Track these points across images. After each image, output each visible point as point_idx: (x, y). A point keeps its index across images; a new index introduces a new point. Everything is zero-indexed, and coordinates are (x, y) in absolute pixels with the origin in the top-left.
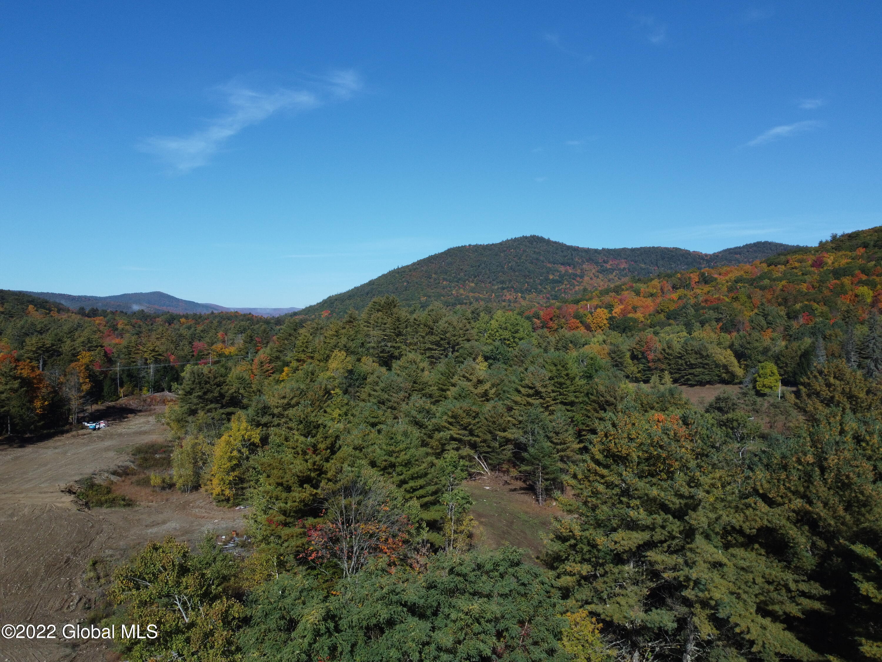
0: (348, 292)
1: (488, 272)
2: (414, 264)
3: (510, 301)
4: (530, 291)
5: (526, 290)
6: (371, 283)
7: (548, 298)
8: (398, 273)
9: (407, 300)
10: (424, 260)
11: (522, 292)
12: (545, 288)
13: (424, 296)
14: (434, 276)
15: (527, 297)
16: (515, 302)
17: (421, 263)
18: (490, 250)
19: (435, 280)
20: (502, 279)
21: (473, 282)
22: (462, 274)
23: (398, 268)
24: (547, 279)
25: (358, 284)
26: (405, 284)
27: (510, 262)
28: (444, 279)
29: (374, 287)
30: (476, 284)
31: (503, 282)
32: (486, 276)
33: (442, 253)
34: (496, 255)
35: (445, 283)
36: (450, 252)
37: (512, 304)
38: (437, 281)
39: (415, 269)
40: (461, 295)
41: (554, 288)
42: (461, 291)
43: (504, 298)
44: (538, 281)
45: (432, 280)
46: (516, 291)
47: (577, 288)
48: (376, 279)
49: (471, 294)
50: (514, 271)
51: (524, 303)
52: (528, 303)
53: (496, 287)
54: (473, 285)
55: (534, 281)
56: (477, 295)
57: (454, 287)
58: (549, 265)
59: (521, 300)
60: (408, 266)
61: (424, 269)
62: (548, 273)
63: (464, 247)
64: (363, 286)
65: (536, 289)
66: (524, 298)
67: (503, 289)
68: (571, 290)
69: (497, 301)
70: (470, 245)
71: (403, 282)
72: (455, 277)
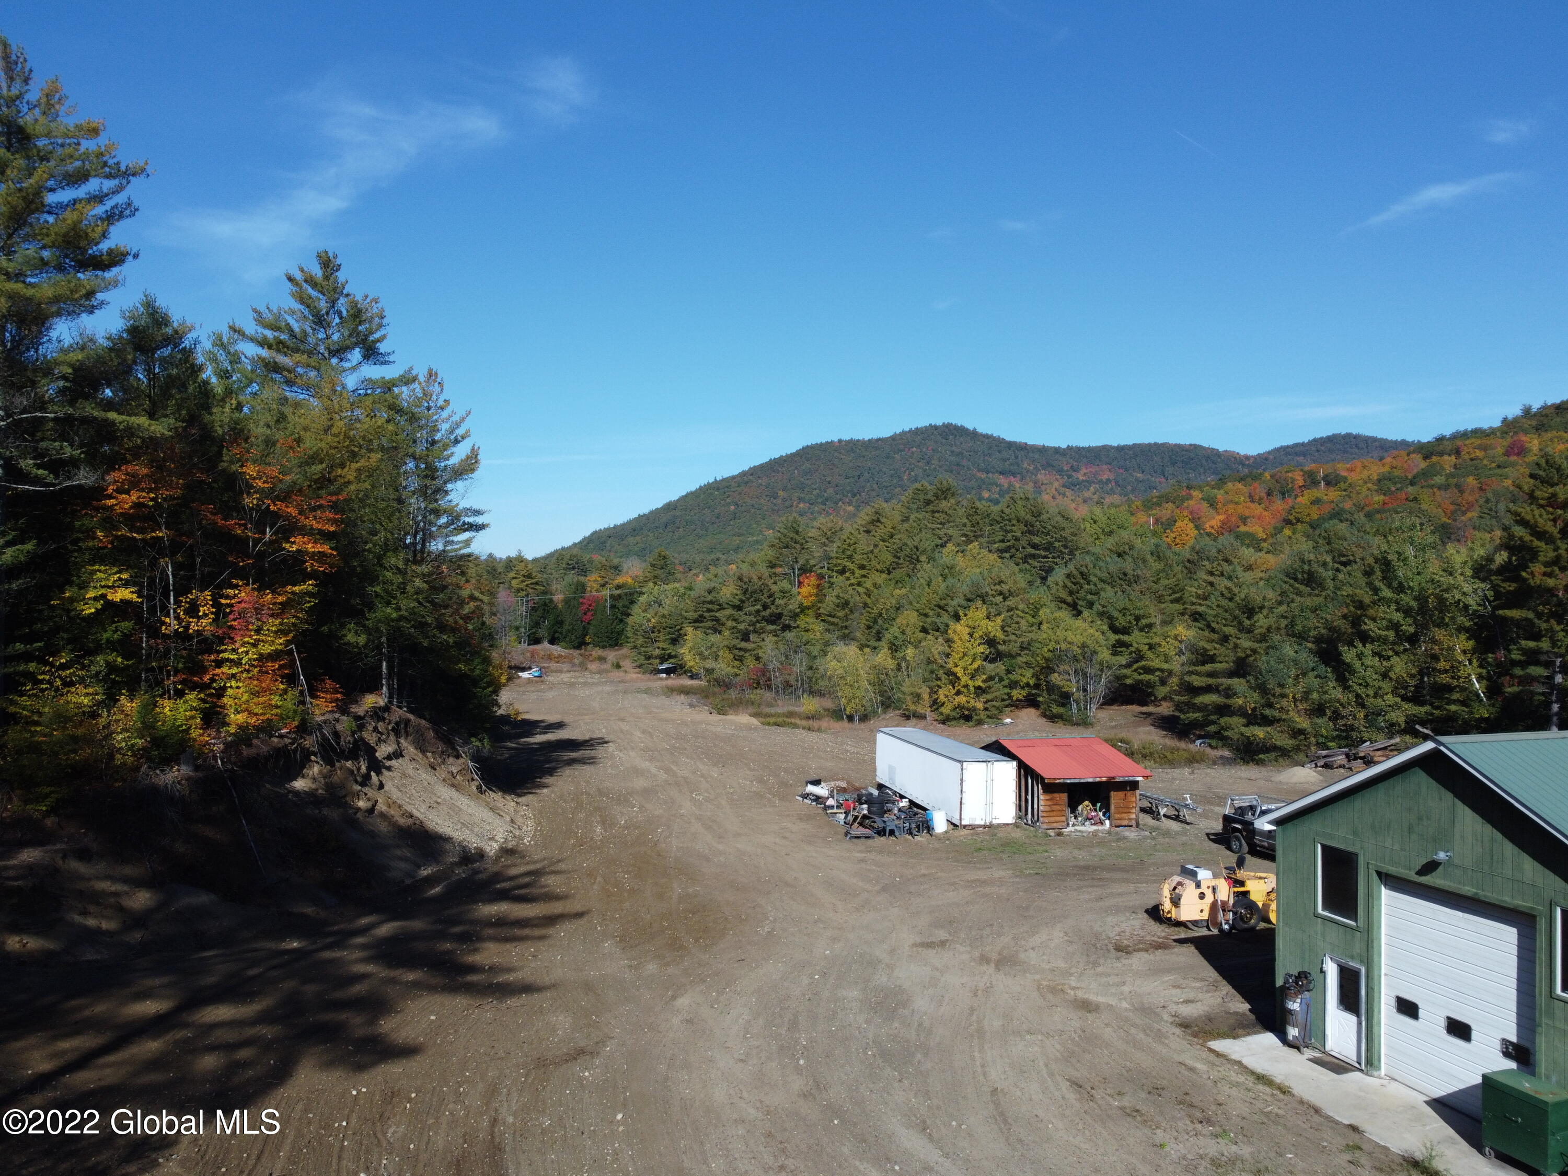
0: (629, 522)
1: (875, 486)
2: (743, 474)
6: (669, 507)
8: (718, 489)
9: (741, 535)
10: (762, 466)
13: (769, 528)
14: (781, 493)
17: (754, 472)
18: (876, 449)
19: (784, 500)
21: (850, 503)
22: (830, 491)
23: (716, 482)
25: (645, 510)
26: (732, 507)
27: (913, 470)
28: (800, 500)
29: (678, 513)
32: (874, 494)
33: (793, 455)
34: (887, 457)
35: (801, 505)
36: (807, 454)
38: (787, 503)
39: (746, 483)
45: (779, 501)
48: (678, 500)
54: (851, 508)
57: (820, 513)
58: (979, 475)
60: (733, 477)
61: (764, 481)
62: (980, 487)
63: (829, 444)
64: (656, 513)
70: (840, 441)
71: (729, 504)
72: (818, 496)
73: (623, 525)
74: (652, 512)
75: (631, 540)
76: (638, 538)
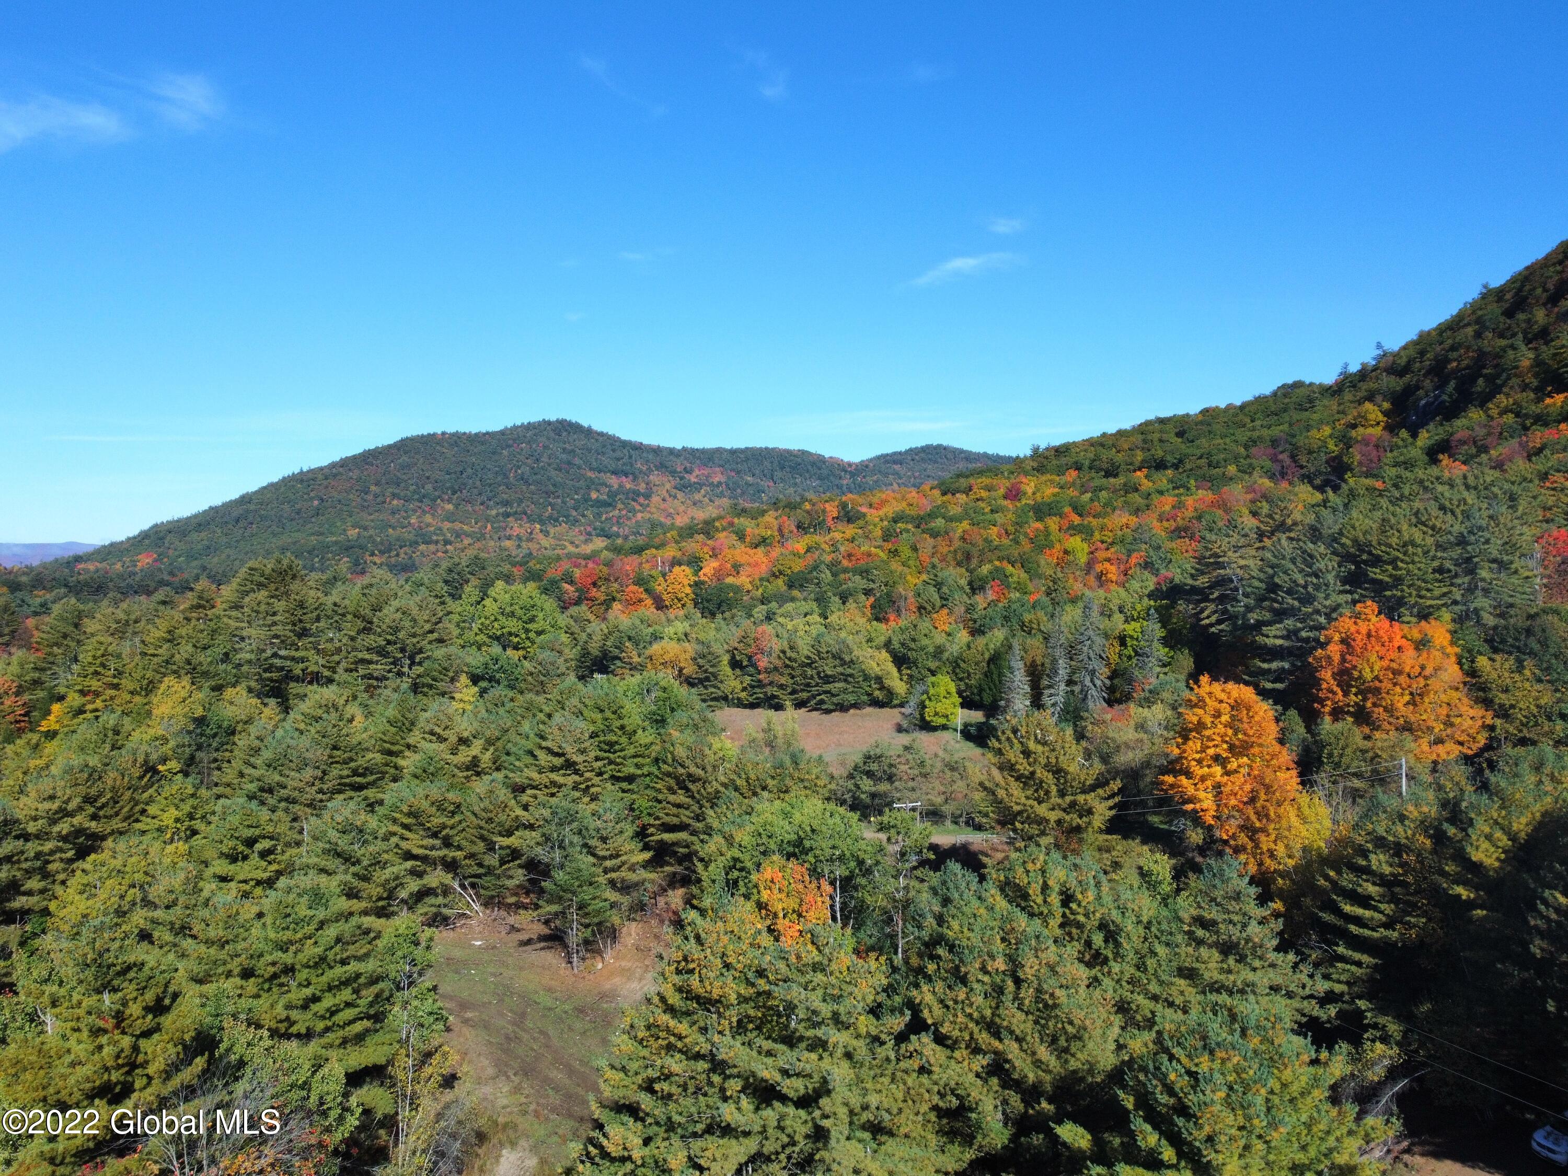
0: (196, 516)
1: (478, 483)
2: (333, 465)
3: (519, 538)
4: (556, 520)
5: (550, 517)
6: (245, 500)
7: (589, 534)
8: (302, 481)
9: (322, 534)
10: (354, 457)
11: (542, 522)
12: (584, 516)
13: (354, 527)
14: (373, 488)
15: (552, 531)
16: (530, 540)
17: (345, 463)
18: (483, 443)
19: (376, 496)
20: (505, 496)
21: (449, 501)
22: (429, 487)
23: (301, 472)
24: (586, 499)
25: (217, 501)
26: (316, 503)
27: (519, 467)
28: (394, 496)
29: (252, 507)
30: (457, 506)
31: (506, 503)
32: (475, 491)
33: (390, 447)
34: (494, 453)
35: (395, 502)
36: (406, 446)
37: (524, 544)
38: (381, 499)
39: (335, 476)
40: (428, 525)
41: (599, 515)
42: (428, 518)
43: (508, 532)
44: (571, 503)
45: (370, 497)
46: (531, 520)
47: (639, 515)
48: (256, 493)
49: (447, 525)
50: (527, 483)
51: (545, 542)
52: (552, 541)
53: (494, 512)
54: (450, 507)
55: (564, 502)
56: (458, 526)
57: (415, 511)
58: (590, 474)
59: (541, 536)
60: (321, 469)
61: (355, 474)
62: (589, 488)
63: (432, 436)
64: (228, 506)
65: (567, 517)
66: (546, 534)
67: (507, 515)
68: (629, 519)
69: (496, 537)
70: (444, 434)
71: (312, 499)
72: (415, 492)
73: (188, 519)
74: (225, 505)
75: (194, 536)
76: (203, 534)
